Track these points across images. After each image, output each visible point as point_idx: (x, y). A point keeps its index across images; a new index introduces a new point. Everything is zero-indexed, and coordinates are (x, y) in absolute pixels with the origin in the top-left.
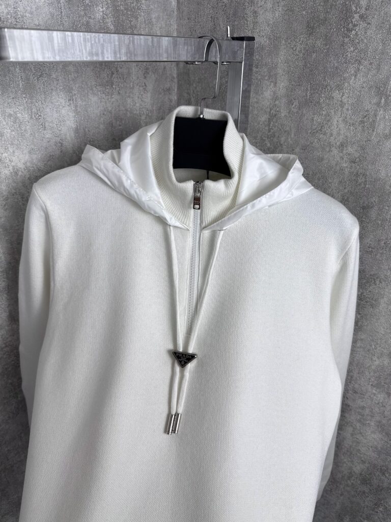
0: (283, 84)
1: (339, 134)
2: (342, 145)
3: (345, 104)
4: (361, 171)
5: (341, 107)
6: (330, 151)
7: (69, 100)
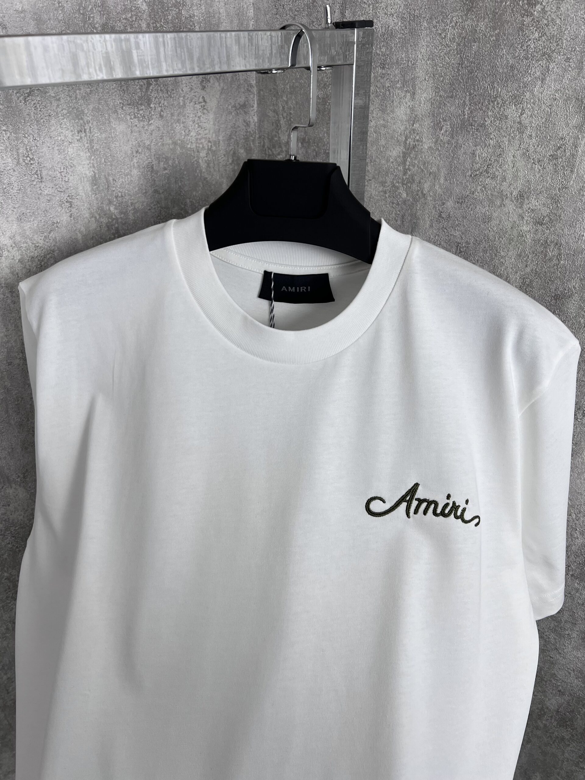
0: (425, 95)
1: (516, 177)
2: (521, 196)
3: (526, 127)
4: (552, 237)
5: (519, 133)
6: (502, 205)
7: (78, 133)
